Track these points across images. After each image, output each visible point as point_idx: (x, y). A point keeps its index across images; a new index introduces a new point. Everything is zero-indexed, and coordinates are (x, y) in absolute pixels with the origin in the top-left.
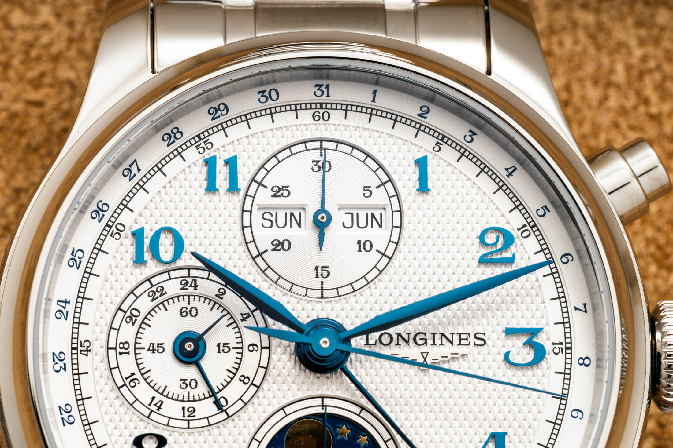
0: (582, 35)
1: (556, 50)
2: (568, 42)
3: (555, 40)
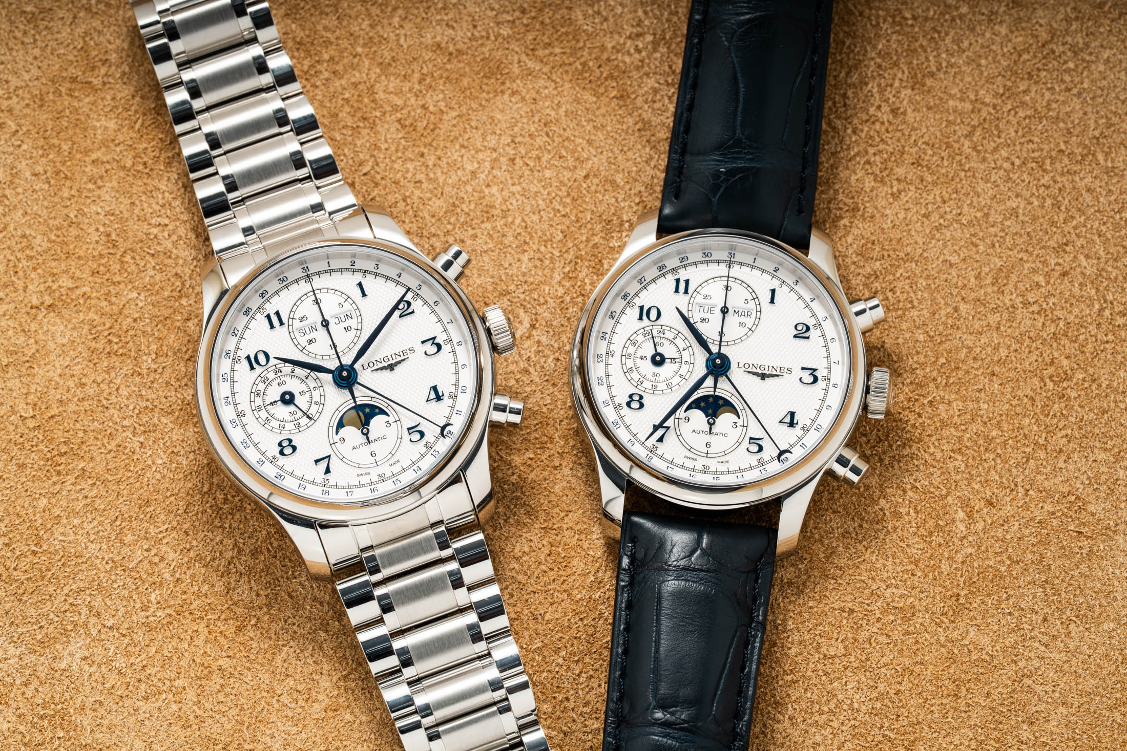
0: (518, 197)
1: (511, 207)
2: (514, 202)
3: (508, 203)
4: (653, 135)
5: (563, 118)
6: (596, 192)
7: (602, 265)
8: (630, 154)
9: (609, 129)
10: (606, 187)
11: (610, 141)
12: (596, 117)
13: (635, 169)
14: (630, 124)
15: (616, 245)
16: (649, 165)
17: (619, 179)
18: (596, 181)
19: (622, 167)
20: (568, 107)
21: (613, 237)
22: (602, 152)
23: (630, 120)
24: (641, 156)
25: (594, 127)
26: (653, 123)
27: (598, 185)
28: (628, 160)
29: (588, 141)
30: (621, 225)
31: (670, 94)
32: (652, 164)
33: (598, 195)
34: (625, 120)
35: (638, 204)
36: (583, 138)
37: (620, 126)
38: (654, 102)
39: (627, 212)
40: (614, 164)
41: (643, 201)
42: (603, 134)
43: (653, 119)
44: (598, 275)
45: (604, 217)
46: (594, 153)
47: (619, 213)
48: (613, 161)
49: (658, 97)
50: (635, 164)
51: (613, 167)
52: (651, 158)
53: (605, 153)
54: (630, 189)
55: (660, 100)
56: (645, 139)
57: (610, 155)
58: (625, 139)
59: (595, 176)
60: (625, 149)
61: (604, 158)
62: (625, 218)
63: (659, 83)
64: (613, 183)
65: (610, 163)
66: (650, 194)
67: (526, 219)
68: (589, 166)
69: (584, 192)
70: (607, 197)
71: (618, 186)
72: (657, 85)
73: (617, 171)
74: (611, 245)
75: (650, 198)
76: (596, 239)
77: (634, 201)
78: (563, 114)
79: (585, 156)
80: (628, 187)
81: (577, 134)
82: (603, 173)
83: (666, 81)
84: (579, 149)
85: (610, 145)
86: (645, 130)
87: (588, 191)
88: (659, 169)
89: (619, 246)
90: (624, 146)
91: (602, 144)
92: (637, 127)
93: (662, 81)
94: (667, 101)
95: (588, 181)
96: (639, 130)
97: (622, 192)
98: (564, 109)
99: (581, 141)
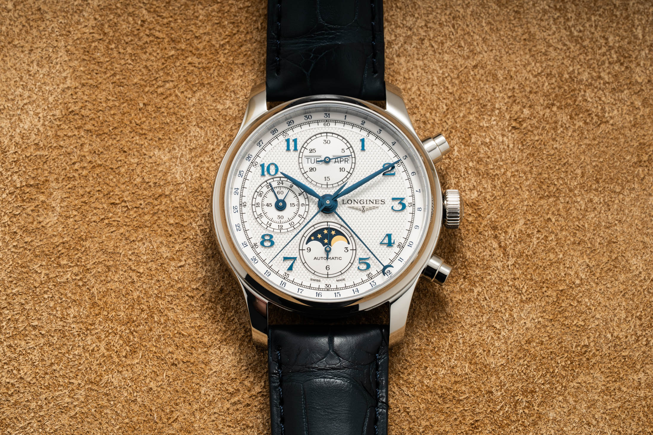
4: (535, 46)
5: (469, 16)
6: (480, 80)
7: (470, 138)
8: (513, 56)
9: (502, 33)
10: (488, 78)
11: (500, 43)
12: (495, 21)
13: (514, 69)
14: (519, 33)
15: (485, 125)
16: (526, 69)
17: (500, 74)
18: (482, 71)
19: (504, 65)
20: (475, 8)
21: (484, 119)
22: (492, 50)
23: (520, 30)
24: (521, 60)
25: (491, 29)
26: (537, 37)
27: (482, 75)
28: (510, 61)
29: (483, 39)
30: (493, 110)
31: (556, 16)
32: (528, 68)
33: (481, 83)
34: (516, 29)
35: (509, 97)
36: (480, 36)
37: (511, 33)
38: (542, 20)
39: (500, 102)
40: (499, 62)
41: (514, 96)
42: (496, 37)
43: (538, 33)
44: (465, 145)
45: (481, 102)
46: (486, 49)
47: (493, 101)
48: (498, 59)
49: (546, 17)
50: (515, 66)
51: (498, 63)
52: (529, 64)
53: (494, 51)
54: (507, 84)
55: (546, 20)
56: (528, 47)
57: (498, 54)
58: (512, 44)
59: (482, 67)
60: (510, 52)
61: (492, 55)
62: (497, 106)
63: (549, 6)
64: (495, 76)
65: (496, 60)
66: (521, 92)
67: (421, 88)
68: (480, 59)
69: (471, 78)
70: (487, 86)
71: (498, 79)
72: (547, 7)
73: (500, 68)
74: (481, 124)
75: (520, 95)
76: (471, 117)
77: (506, 94)
78: (470, 13)
79: (478, 50)
80: (505, 82)
81: (476, 31)
82: (488, 67)
83: (555, 6)
84: (475, 43)
85: (500, 46)
86: (529, 41)
87: (473, 78)
88: (532, 74)
89: (487, 127)
90: (510, 49)
91: (494, 44)
92: (524, 37)
93: (552, 5)
94: (552, 22)
95: (476, 70)
96: (525, 40)
97: (499, 85)
98: (471, 9)
99: (478, 37)
